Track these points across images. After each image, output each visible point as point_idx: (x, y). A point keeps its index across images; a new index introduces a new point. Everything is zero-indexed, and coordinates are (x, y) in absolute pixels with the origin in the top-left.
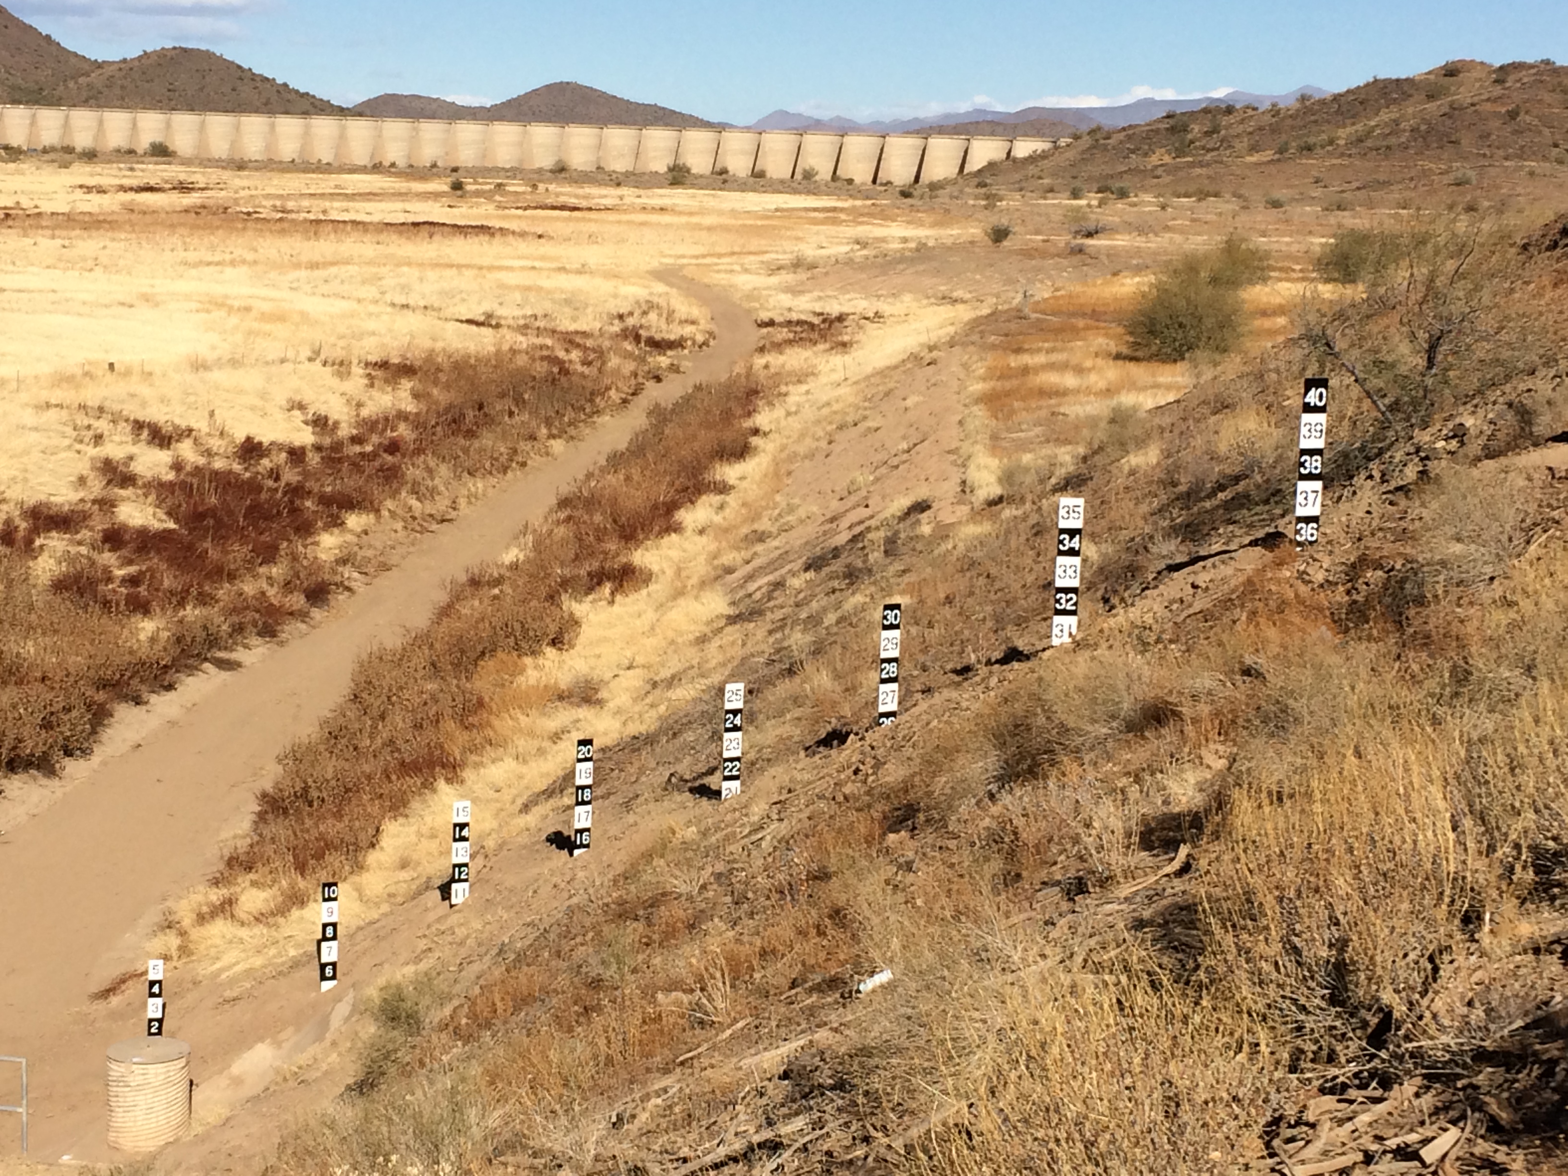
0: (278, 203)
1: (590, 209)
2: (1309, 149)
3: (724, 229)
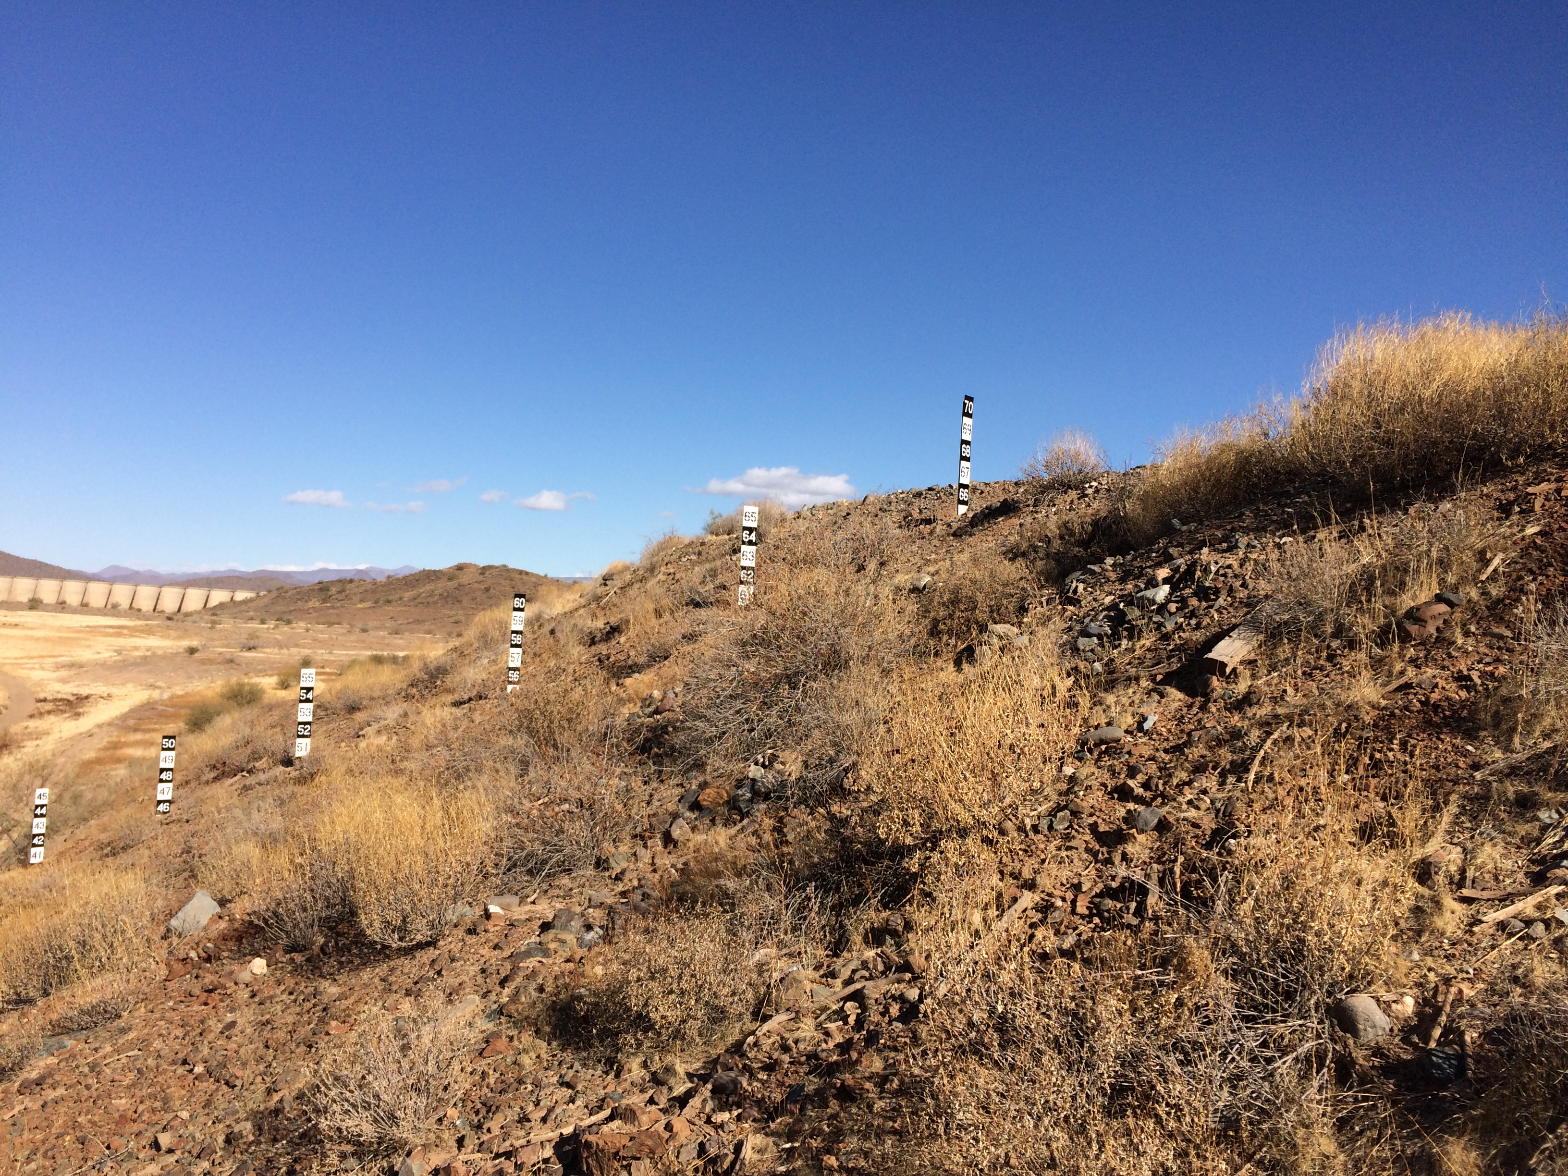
3: (47, 639)
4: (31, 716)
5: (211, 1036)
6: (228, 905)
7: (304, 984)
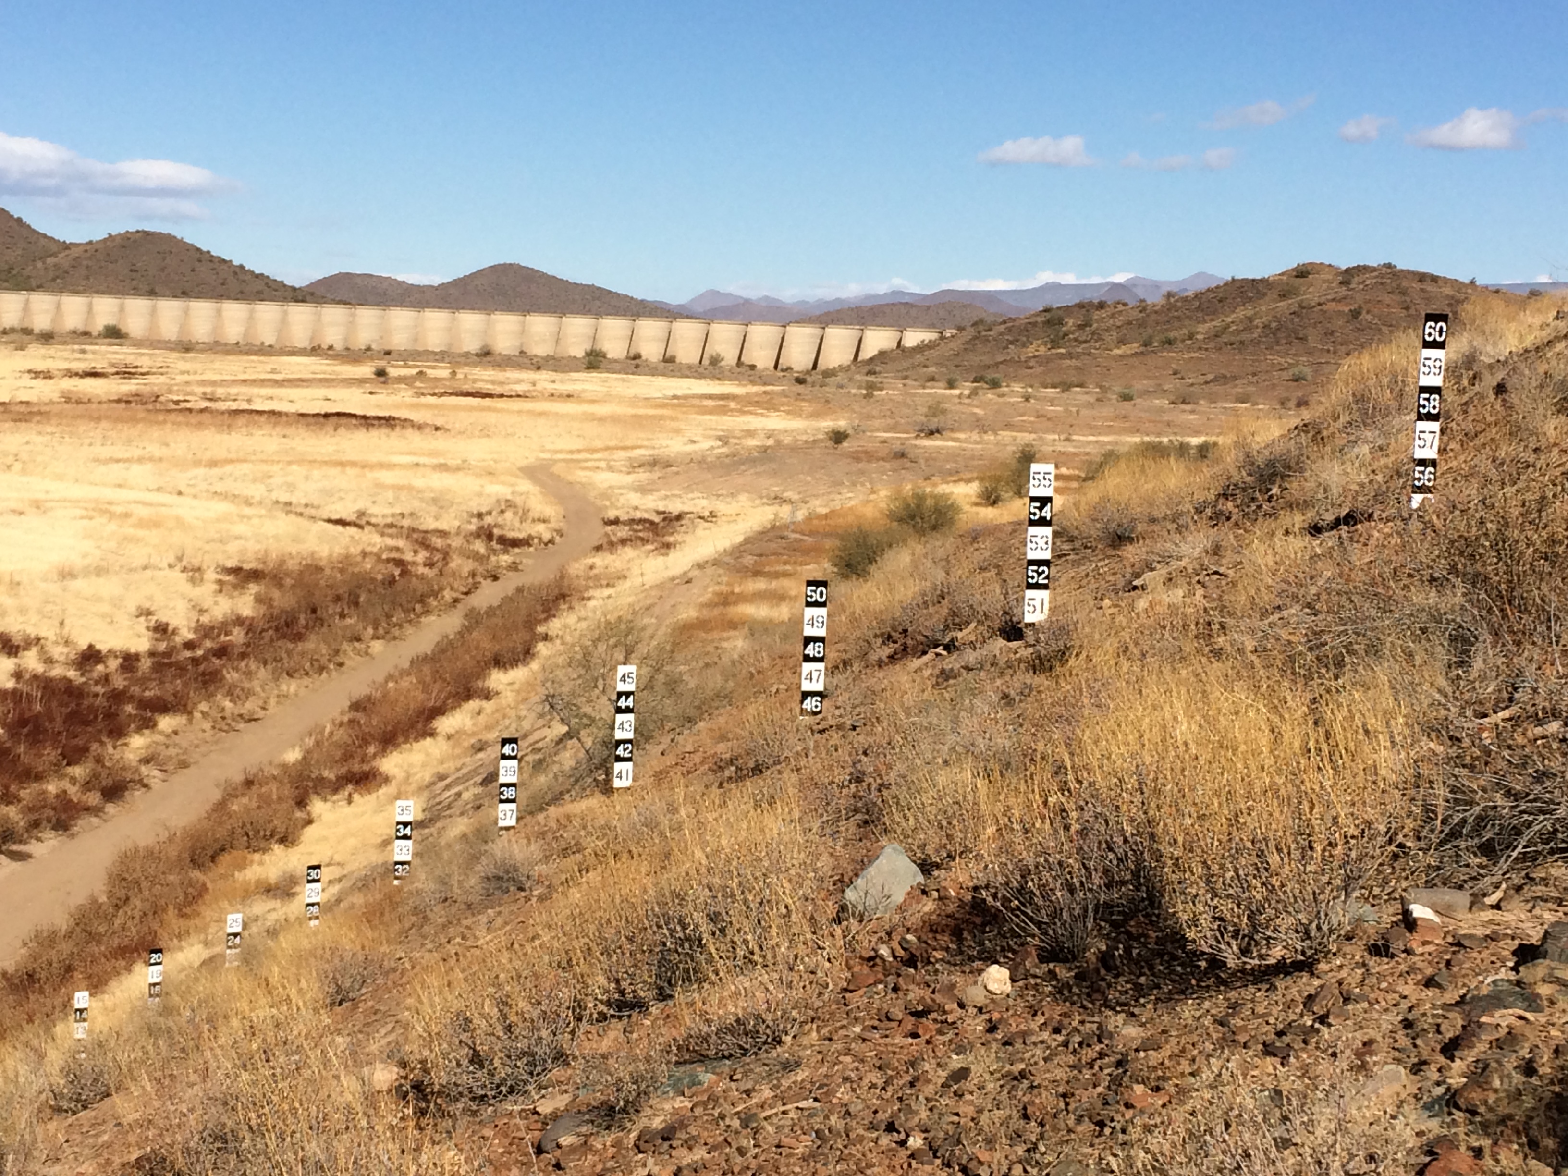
0: (209, 390)
1: (502, 396)
2: (1169, 342)
3: (615, 419)
4: (598, 548)
5: (929, 1090)
6: (936, 873)
7: (1078, 1018)
